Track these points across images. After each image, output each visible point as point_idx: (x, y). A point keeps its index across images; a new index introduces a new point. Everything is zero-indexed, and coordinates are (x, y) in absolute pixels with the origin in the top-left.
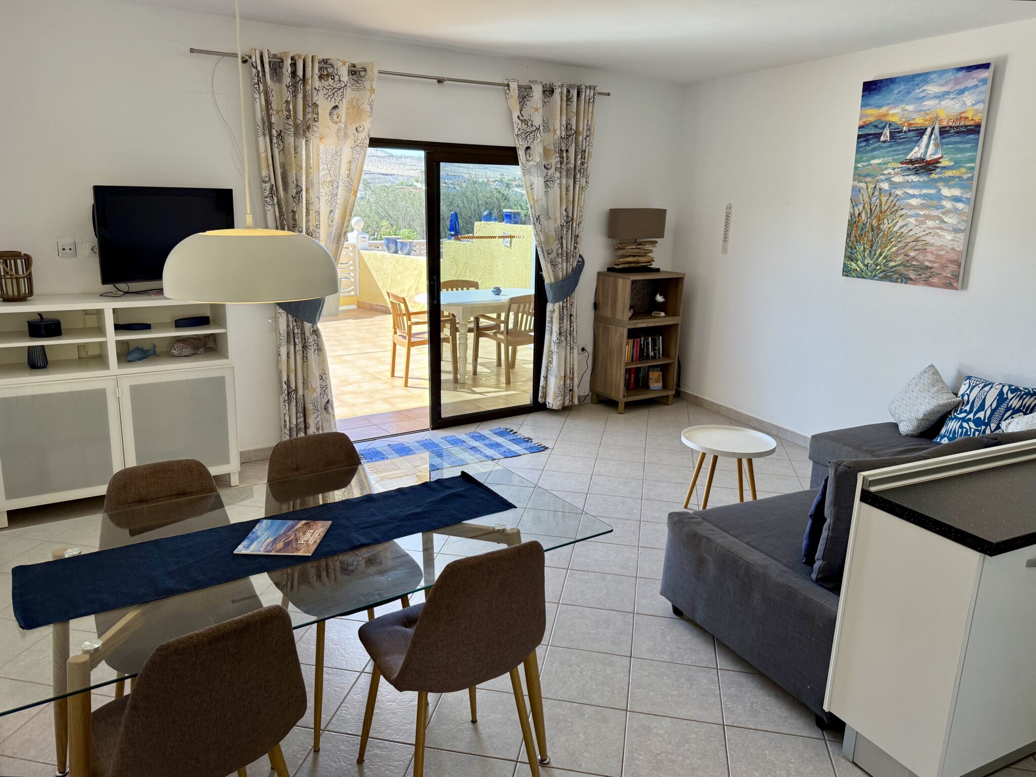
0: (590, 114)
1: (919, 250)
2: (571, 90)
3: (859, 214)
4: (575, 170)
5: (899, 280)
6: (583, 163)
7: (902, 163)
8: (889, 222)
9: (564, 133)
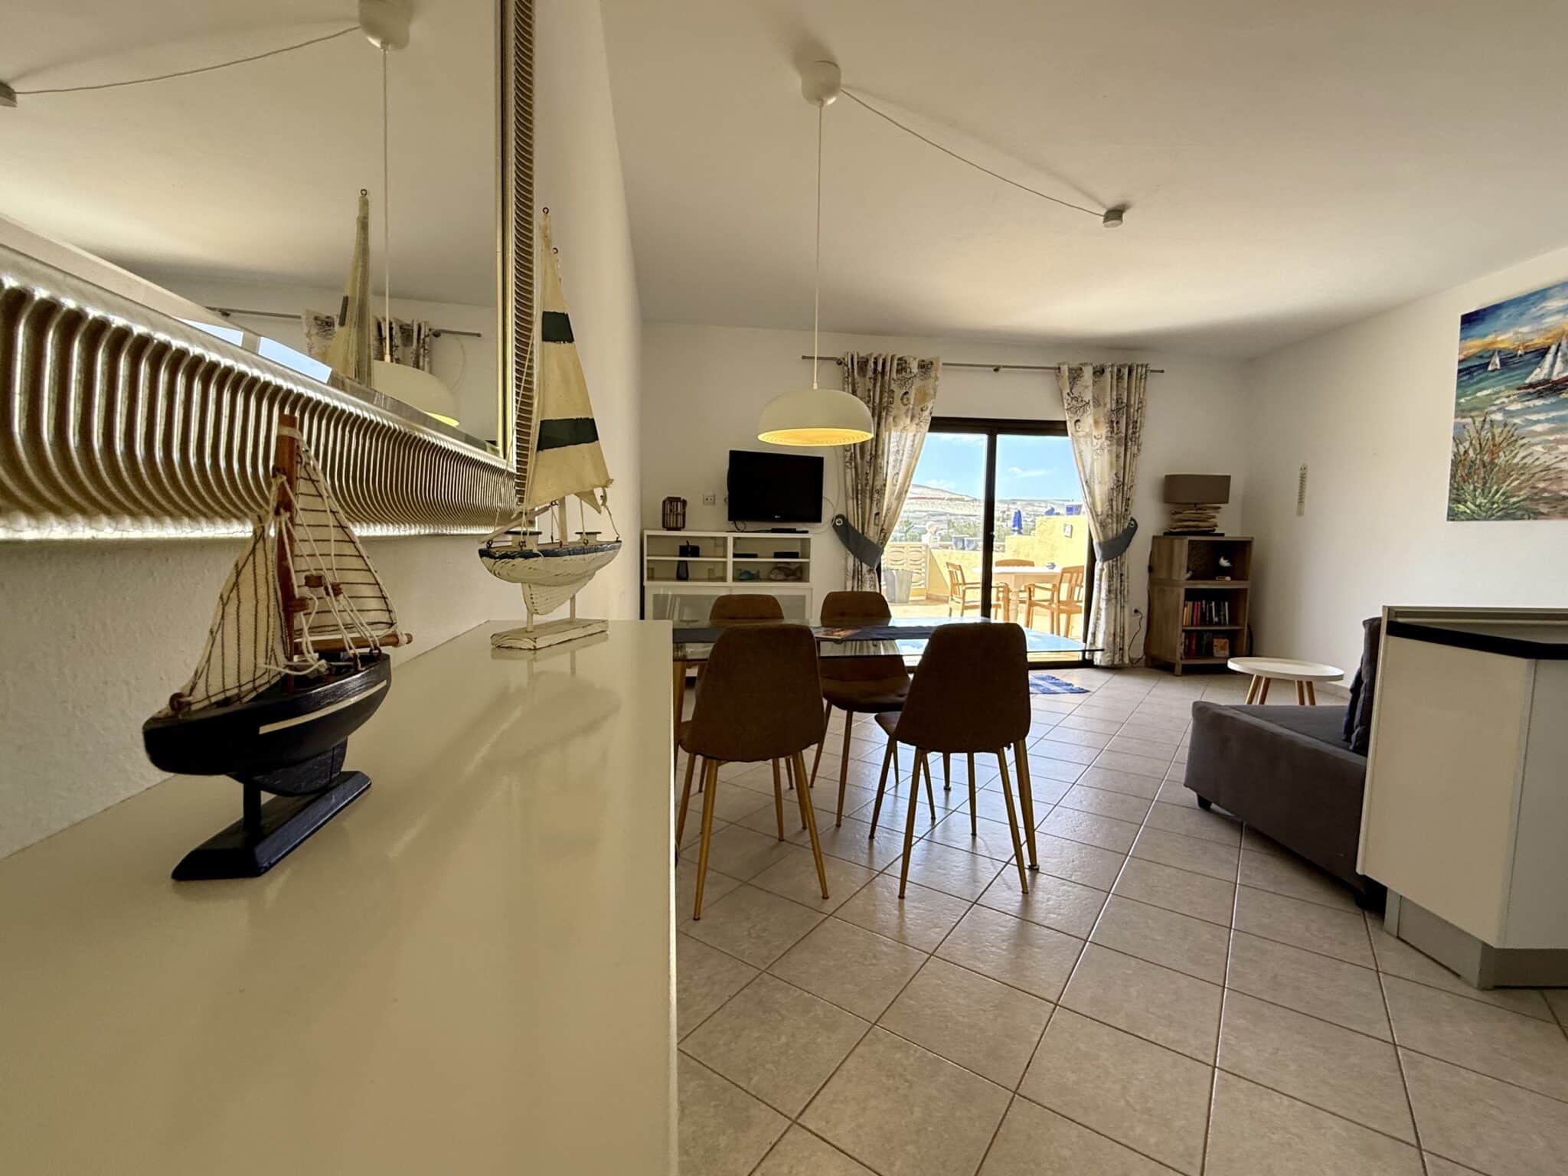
0: (1142, 390)
1: (1550, 479)
2: (1122, 370)
3: (1466, 452)
4: (1126, 439)
5: (1526, 517)
6: (1134, 433)
7: (1519, 389)
8: (1507, 453)
9: (1114, 406)
